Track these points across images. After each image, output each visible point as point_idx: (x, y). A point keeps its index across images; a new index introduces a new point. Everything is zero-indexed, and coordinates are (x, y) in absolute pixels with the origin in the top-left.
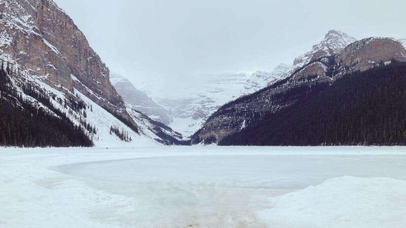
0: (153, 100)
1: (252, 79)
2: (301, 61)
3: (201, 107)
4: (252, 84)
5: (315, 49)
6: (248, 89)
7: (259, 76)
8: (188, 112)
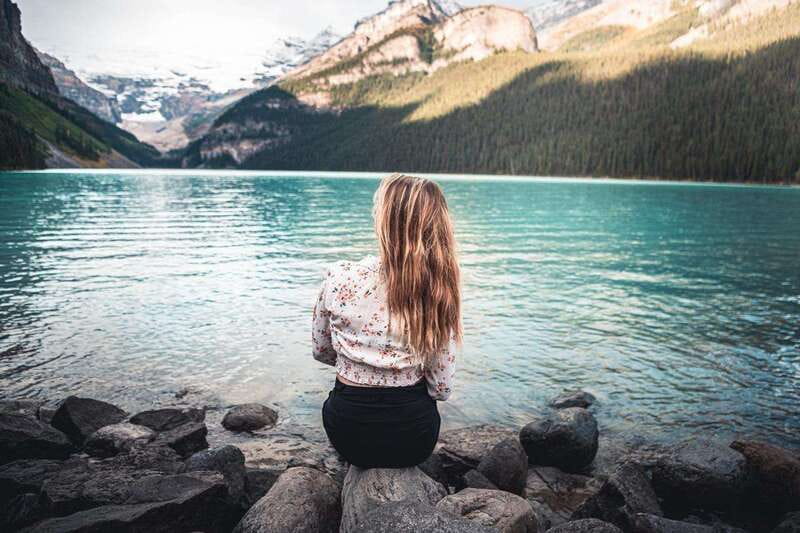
6: (270, 67)
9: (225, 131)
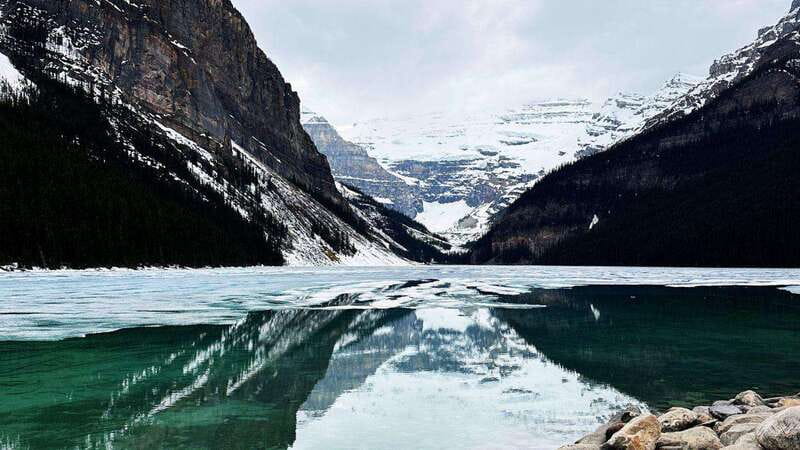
0: (379, 162)
1: (607, 112)
2: (730, 68)
3: (486, 178)
4: (606, 124)
5: (766, 39)
6: (596, 135)
7: (622, 105)
8: (456, 189)
9: (521, 217)
